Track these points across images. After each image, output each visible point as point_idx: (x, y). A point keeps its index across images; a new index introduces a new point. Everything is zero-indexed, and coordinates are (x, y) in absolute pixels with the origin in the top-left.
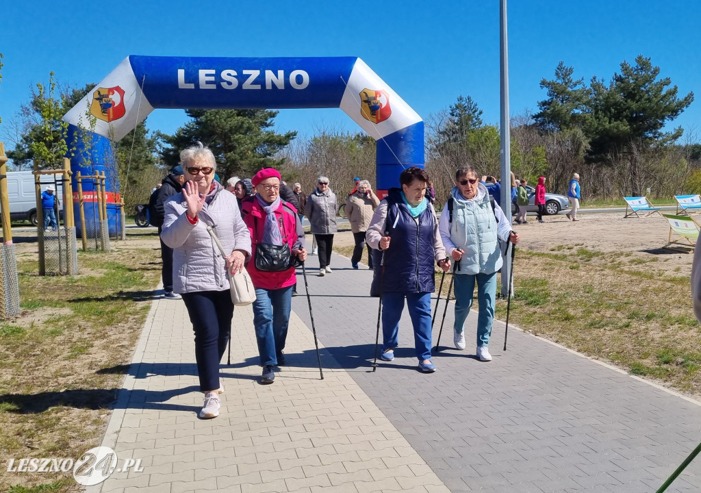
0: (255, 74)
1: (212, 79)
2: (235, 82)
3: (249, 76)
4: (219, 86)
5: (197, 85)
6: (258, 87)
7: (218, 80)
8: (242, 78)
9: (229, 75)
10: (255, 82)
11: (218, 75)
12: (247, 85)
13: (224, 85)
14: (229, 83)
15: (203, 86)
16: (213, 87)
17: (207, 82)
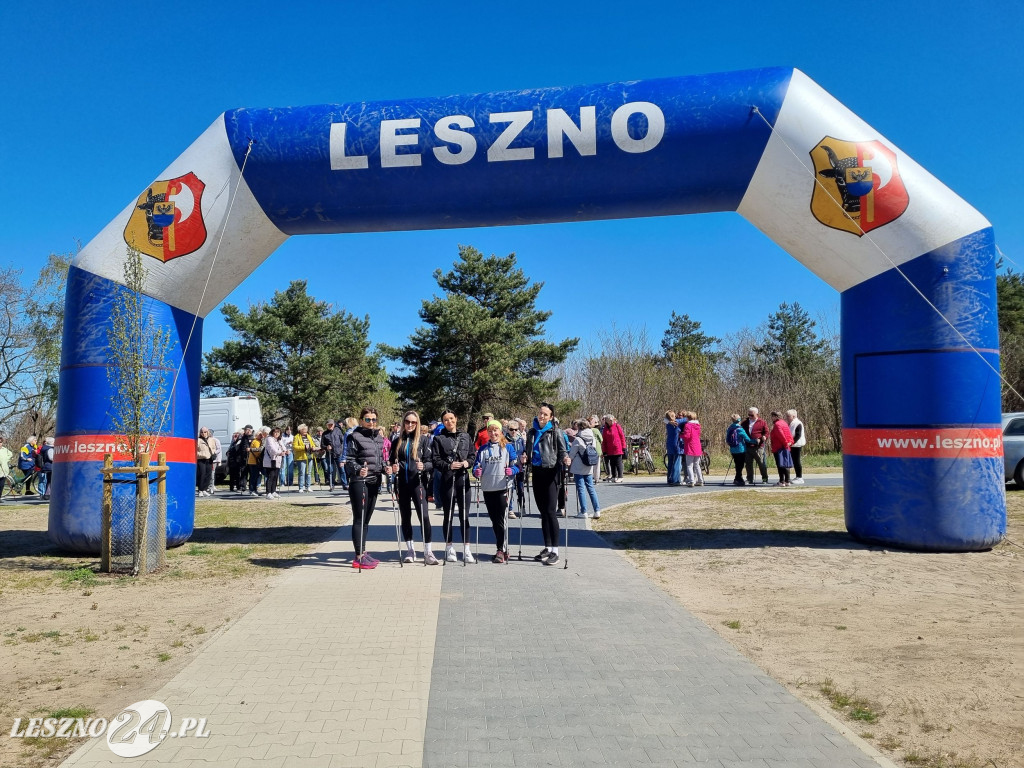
0: (520, 120)
1: (413, 140)
2: (469, 143)
3: (502, 127)
4: (429, 157)
5: (375, 159)
6: (528, 154)
7: (428, 142)
8: (486, 134)
9: (454, 127)
10: (519, 143)
11: (426, 131)
12: (500, 151)
13: (442, 155)
14: (455, 149)
15: (390, 160)
16: (415, 160)
17: (400, 150)
